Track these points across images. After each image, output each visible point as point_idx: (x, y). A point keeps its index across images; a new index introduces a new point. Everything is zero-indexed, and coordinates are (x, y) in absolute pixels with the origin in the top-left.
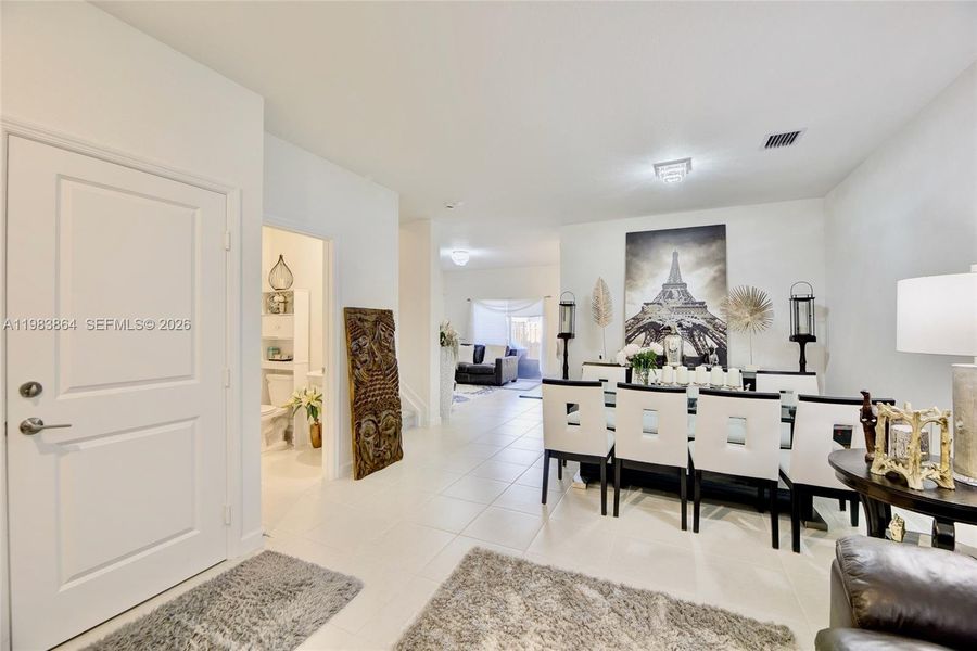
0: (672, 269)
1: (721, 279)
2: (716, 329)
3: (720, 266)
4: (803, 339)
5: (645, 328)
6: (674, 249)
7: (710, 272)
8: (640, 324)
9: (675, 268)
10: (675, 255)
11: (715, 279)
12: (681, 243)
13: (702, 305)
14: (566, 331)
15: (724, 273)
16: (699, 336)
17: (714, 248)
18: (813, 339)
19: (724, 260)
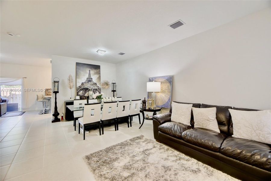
0: (89, 74)
1: (99, 78)
2: (99, 89)
3: (99, 75)
4: (114, 91)
5: (82, 89)
6: (89, 69)
7: (97, 76)
8: (81, 88)
9: (90, 74)
10: (90, 71)
11: (98, 78)
12: (91, 68)
13: (96, 84)
14: (56, 90)
15: (100, 76)
16: (95, 91)
17: (98, 70)
18: (115, 91)
19: (100, 74)
